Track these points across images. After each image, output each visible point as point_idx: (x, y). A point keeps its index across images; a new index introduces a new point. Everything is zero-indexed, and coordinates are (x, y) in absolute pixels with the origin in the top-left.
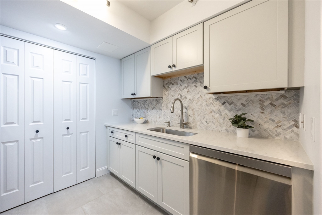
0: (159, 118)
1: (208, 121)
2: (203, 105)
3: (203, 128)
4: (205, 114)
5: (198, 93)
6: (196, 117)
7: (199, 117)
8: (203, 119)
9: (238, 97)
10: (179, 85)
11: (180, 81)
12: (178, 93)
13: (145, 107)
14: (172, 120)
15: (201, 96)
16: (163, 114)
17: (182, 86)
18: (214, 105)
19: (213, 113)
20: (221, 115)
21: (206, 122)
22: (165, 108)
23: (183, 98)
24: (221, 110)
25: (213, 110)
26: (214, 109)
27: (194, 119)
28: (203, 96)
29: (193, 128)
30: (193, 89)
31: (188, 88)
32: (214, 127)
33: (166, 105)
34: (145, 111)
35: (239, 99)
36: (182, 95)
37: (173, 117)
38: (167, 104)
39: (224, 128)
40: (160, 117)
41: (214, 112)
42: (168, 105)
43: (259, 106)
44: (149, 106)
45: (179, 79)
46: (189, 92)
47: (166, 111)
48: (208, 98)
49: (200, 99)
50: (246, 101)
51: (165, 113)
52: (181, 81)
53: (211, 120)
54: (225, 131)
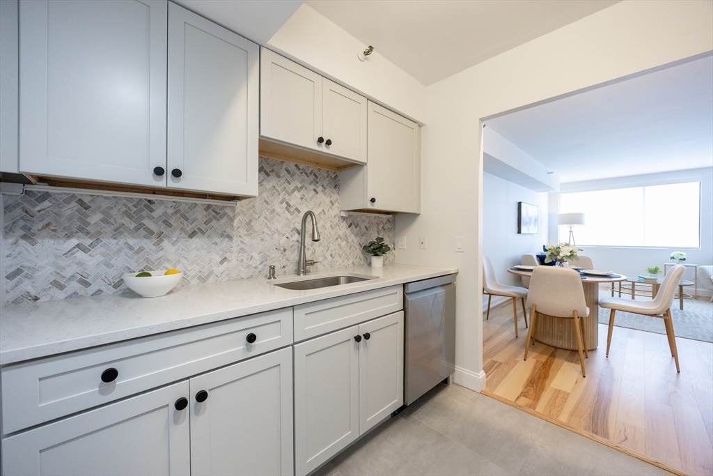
0: (221, 262)
1: (333, 253)
2: (327, 227)
3: (327, 266)
4: (329, 243)
5: (319, 205)
6: (317, 248)
7: (321, 248)
8: (327, 251)
9: (363, 218)
10: (283, 180)
11: (285, 172)
12: (281, 197)
13: (140, 226)
14: (265, 263)
15: (323, 210)
16: (235, 249)
17: (289, 183)
18: (341, 226)
19: (339, 240)
20: (348, 242)
21: (331, 255)
22: (242, 231)
23: (292, 210)
24: (348, 235)
25: (339, 235)
26: (341, 233)
27: (314, 253)
28: (326, 211)
29: (311, 271)
30: (310, 196)
31: (302, 191)
32: (341, 262)
33: (249, 223)
34: (148, 244)
35: (364, 221)
36: (291, 203)
37: (268, 253)
38: (251, 221)
39: (351, 261)
40: (225, 258)
41: (341, 238)
42: (252, 224)
43: (376, 229)
44: (170, 225)
45: (284, 167)
46: (304, 200)
47: (247, 240)
48: (333, 216)
49: (322, 216)
50: (369, 223)
51: (243, 246)
52: (288, 171)
53: (337, 252)
54: (352, 265)
